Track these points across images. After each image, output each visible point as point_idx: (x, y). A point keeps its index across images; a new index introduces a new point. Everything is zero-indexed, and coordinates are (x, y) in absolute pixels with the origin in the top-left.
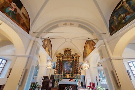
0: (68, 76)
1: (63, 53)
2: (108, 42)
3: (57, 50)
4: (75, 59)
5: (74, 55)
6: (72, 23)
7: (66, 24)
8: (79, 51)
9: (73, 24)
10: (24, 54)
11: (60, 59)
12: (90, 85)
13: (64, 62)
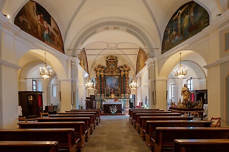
0: (113, 96)
1: (104, 64)
2: (158, 61)
3: (94, 60)
4: (123, 73)
5: (122, 67)
6: (116, 26)
7: (108, 28)
8: (130, 61)
9: (118, 28)
10: (66, 78)
11: (101, 73)
12: (138, 105)
13: (108, 78)
